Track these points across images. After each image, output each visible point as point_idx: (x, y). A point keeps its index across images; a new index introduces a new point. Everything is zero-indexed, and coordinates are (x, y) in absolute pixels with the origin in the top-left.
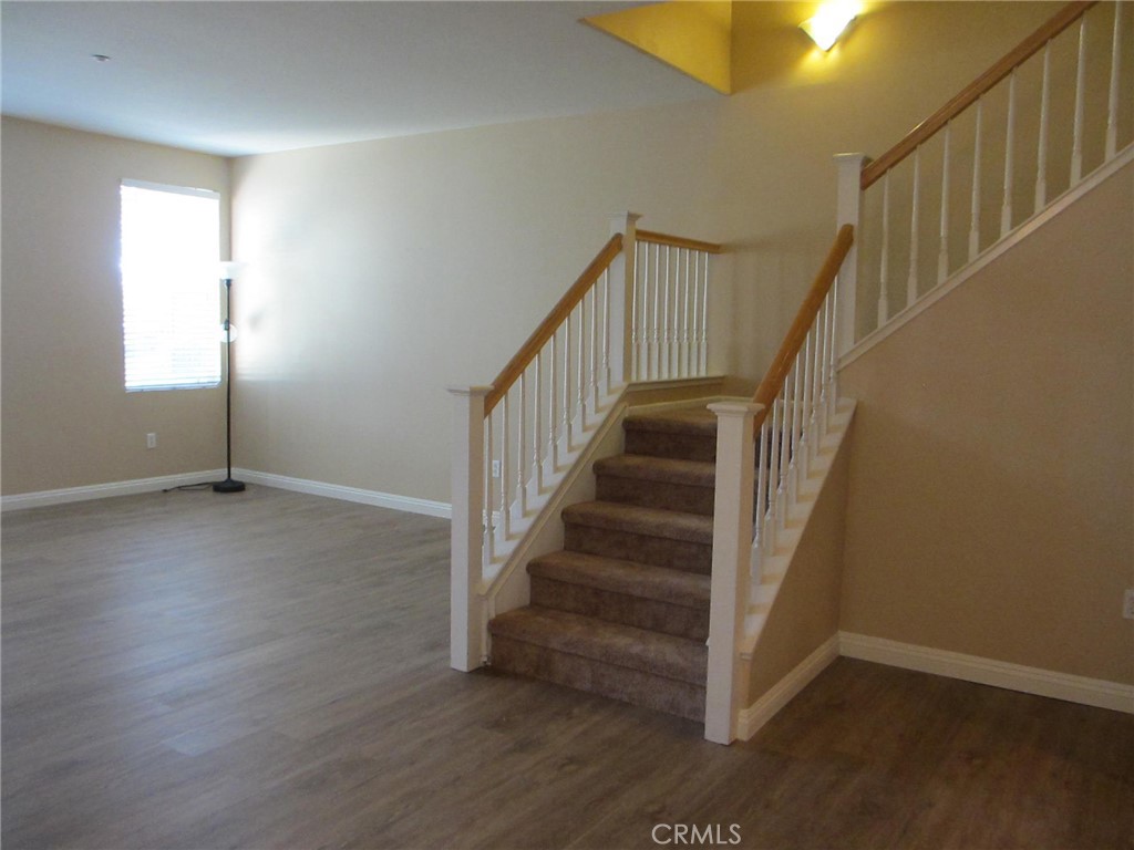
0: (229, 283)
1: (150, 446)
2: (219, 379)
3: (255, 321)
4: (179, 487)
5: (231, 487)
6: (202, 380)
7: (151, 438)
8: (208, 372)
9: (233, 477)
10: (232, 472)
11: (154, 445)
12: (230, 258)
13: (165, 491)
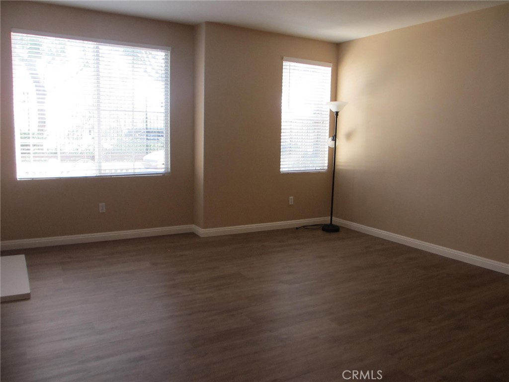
0: (337, 113)
1: (290, 204)
2: (326, 168)
3: (349, 136)
4: (304, 227)
5: (331, 229)
6: (317, 168)
7: (291, 199)
8: (321, 163)
9: (333, 223)
10: (333, 219)
11: (292, 203)
12: (336, 100)
13: (297, 228)
